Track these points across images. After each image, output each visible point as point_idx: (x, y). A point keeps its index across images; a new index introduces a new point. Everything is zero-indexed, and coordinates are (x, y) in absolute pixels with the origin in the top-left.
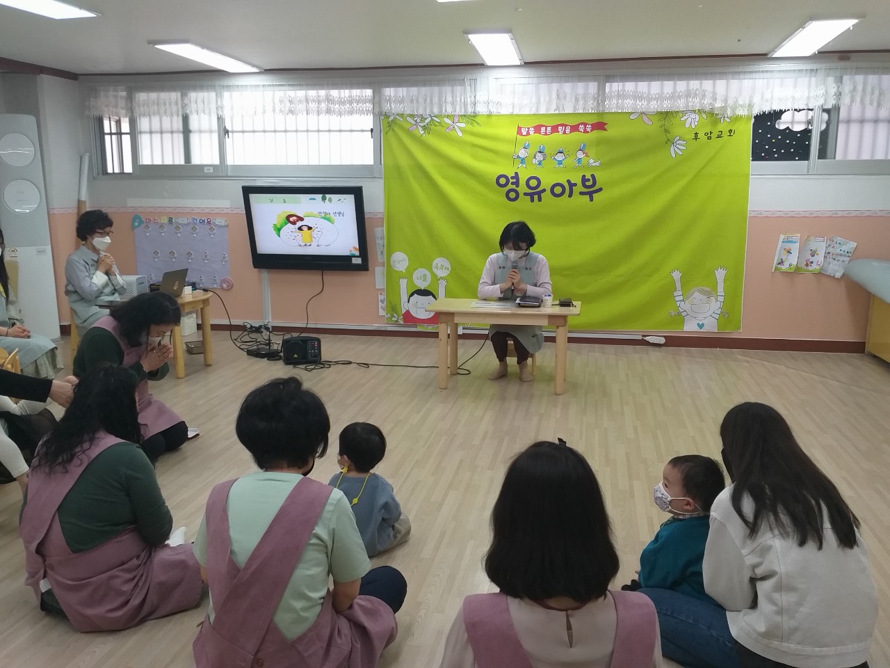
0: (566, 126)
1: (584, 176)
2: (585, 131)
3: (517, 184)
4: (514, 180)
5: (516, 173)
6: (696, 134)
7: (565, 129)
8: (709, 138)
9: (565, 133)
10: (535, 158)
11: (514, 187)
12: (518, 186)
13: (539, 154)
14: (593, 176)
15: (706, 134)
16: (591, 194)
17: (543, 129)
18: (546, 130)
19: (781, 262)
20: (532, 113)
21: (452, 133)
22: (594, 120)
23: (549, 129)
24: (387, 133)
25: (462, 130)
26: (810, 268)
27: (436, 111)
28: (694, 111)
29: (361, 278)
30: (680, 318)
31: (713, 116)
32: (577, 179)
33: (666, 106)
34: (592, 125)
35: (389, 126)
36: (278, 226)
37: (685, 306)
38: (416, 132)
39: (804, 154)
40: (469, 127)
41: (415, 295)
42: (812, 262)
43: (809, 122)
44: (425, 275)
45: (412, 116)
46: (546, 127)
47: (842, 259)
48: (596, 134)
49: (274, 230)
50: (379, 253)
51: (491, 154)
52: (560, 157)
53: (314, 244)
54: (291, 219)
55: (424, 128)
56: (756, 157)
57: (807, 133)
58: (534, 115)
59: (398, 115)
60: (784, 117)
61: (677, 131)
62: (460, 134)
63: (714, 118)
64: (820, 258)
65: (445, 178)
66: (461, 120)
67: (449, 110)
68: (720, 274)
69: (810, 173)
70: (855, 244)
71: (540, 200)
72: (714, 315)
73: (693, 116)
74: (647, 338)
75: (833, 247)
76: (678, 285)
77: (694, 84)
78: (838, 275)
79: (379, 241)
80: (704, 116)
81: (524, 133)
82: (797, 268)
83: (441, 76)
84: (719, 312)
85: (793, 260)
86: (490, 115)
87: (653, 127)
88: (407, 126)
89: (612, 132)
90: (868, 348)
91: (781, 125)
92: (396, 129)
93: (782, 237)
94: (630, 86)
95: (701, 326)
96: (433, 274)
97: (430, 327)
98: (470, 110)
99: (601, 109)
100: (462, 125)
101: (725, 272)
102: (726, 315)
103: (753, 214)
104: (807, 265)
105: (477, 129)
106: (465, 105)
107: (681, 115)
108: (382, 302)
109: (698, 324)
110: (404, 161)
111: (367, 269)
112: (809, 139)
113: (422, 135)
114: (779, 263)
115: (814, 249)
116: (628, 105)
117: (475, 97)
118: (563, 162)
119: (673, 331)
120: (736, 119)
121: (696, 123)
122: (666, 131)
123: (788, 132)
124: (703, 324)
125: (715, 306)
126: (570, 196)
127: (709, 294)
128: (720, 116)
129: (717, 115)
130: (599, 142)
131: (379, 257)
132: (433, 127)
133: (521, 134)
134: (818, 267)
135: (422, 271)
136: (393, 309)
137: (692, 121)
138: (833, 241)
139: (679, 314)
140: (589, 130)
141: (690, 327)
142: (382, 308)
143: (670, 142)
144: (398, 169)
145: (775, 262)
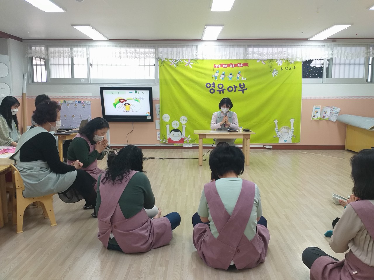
0: (233, 64)
1: (240, 84)
2: (240, 67)
3: (214, 86)
4: (213, 85)
5: (214, 83)
6: (282, 68)
7: (232, 65)
8: (287, 70)
9: (232, 67)
10: (221, 76)
11: (213, 88)
12: (214, 87)
13: (222, 75)
14: (243, 84)
15: (285, 68)
16: (243, 91)
17: (224, 65)
18: (225, 66)
19: (314, 116)
20: (220, 59)
21: (188, 66)
22: (244, 62)
23: (226, 65)
24: (161, 66)
25: (191, 65)
26: (325, 118)
27: (181, 58)
28: (281, 60)
29: (150, 125)
30: (277, 138)
31: (288, 61)
32: (237, 85)
33: (270, 57)
34: (243, 64)
35: (162, 63)
36: (115, 104)
37: (279, 134)
38: (173, 66)
39: (321, 76)
40: (195, 64)
41: (173, 131)
42: (325, 116)
43: (322, 64)
44: (177, 124)
45: (171, 59)
46: (225, 65)
47: (336, 114)
48: (244, 68)
49: (114, 105)
50: (157, 114)
51: (204, 75)
52: (231, 76)
53: (131, 111)
54: (121, 101)
55: (176, 64)
56: (304, 77)
57: (321, 68)
58: (221, 60)
59: (165, 59)
60: (313, 62)
61: (275, 67)
62: (191, 67)
63: (288, 62)
64: (328, 114)
65: (185, 84)
66: (191, 62)
67: (187, 58)
68: (292, 121)
69: (324, 83)
70: (340, 109)
71: (223, 93)
72: (290, 137)
73: (281, 61)
74: (265, 146)
75: (332, 110)
76: (277, 125)
77: (280, 49)
78: (335, 121)
79: (157, 110)
80: (285, 61)
81: (217, 67)
82: (320, 118)
83: (183, 44)
84: (292, 135)
85: (318, 115)
86: (203, 60)
87: (265, 65)
88: (169, 63)
89: (250, 67)
90: (346, 148)
91: (312, 65)
92: (165, 64)
93: (315, 107)
94: (256, 50)
95: (285, 141)
96: (180, 123)
97: (179, 145)
98: (195, 58)
99: (246, 58)
100: (192, 63)
101: (294, 120)
102: (295, 137)
103: (303, 98)
104: (323, 117)
105: (197, 65)
106: (193, 55)
107: (276, 61)
108: (159, 135)
109: (284, 140)
110: (168, 77)
111: (153, 121)
112: (322, 70)
113: (175, 67)
114: (313, 117)
115: (326, 111)
116: (256, 57)
117: (197, 52)
118: (232, 78)
119: (275, 143)
120: (296, 62)
121: (282, 64)
122: (271, 67)
123: (315, 68)
124: (286, 140)
125: (291, 133)
126: (235, 91)
127: (288, 129)
128: (290, 61)
129: (289, 61)
130: (246, 71)
131: (157, 116)
132: (180, 64)
133: (215, 67)
134: (327, 118)
135: (176, 122)
136: (164, 137)
137: (280, 63)
138: (332, 108)
139: (277, 136)
140: (242, 66)
141: (281, 142)
142: (159, 137)
143: (272, 71)
144: (165, 80)
145: (312, 116)
